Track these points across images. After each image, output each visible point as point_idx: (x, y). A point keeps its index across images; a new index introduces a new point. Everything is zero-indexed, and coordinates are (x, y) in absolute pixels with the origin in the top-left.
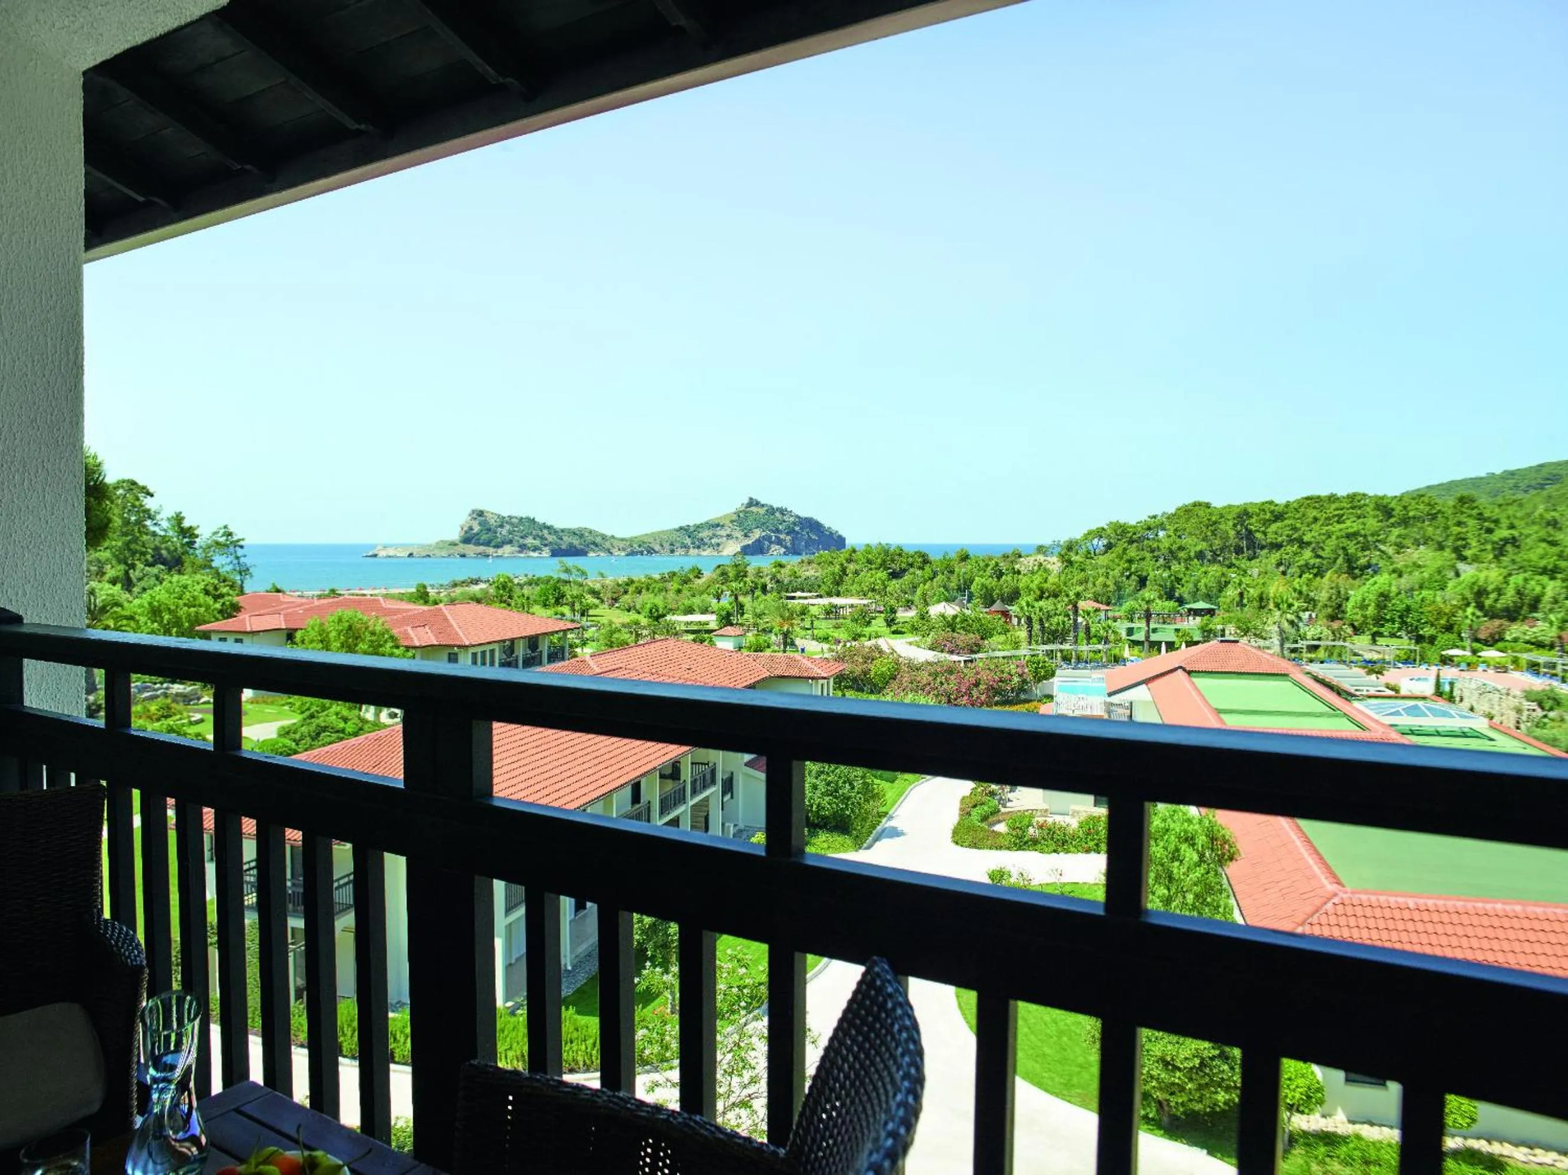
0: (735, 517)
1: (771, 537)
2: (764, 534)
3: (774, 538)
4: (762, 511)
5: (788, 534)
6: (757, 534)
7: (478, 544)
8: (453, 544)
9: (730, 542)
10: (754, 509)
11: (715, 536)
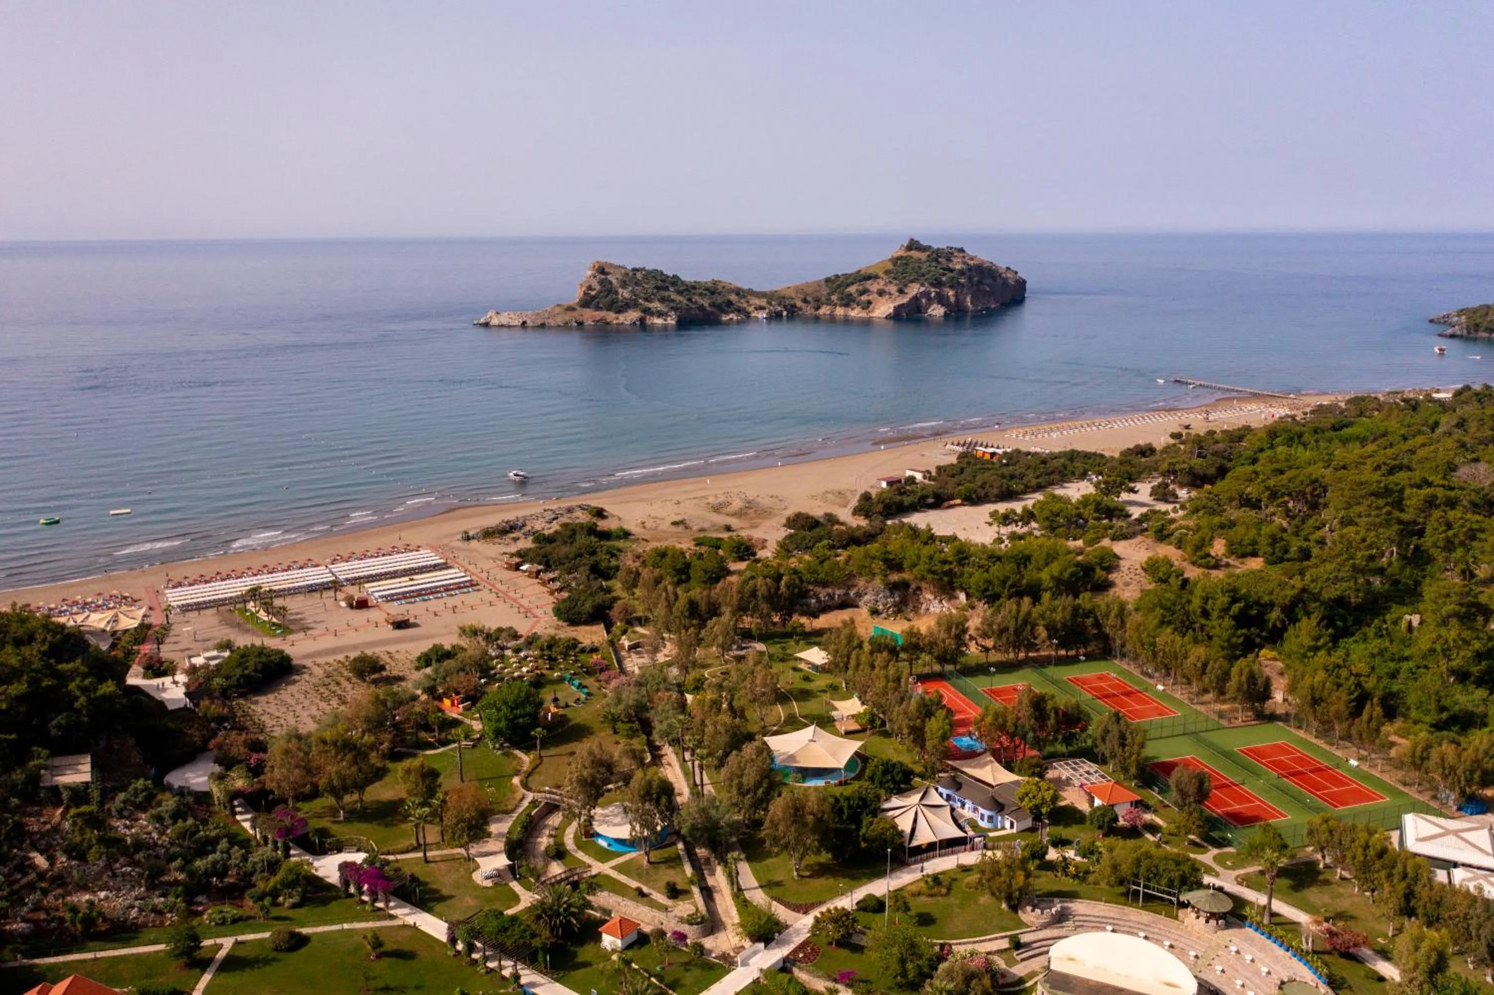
0: (890, 266)
1: (929, 293)
2: (922, 289)
3: (933, 295)
4: (923, 256)
5: (952, 287)
6: (914, 290)
7: (598, 308)
8: (571, 309)
9: (883, 300)
10: (915, 254)
11: (865, 291)
